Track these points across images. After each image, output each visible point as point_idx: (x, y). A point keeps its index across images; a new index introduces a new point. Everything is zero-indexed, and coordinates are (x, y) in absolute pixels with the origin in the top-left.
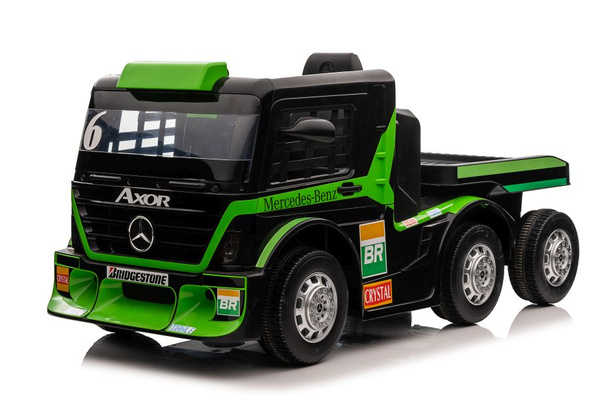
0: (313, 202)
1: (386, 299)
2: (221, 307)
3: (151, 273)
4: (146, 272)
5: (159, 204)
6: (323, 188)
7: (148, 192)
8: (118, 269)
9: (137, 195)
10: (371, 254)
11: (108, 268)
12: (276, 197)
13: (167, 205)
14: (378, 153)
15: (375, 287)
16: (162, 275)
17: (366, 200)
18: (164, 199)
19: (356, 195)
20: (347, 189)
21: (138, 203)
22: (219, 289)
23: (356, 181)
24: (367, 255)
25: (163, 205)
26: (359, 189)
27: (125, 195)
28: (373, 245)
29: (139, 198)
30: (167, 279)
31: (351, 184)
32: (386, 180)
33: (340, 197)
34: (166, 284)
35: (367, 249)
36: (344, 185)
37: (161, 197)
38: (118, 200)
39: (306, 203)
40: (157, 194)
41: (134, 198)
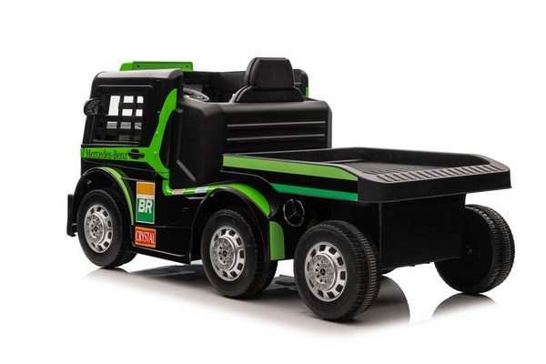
0: (112, 158)
1: (150, 243)
6: (119, 150)
10: (143, 206)
12: (93, 149)
14: (157, 132)
15: (144, 231)
17: (146, 165)
19: (140, 160)
20: (135, 154)
23: (141, 150)
24: (140, 206)
26: (143, 156)
28: (145, 200)
31: (137, 151)
32: (157, 152)
33: (129, 159)
35: (141, 201)
36: (133, 151)
39: (108, 157)
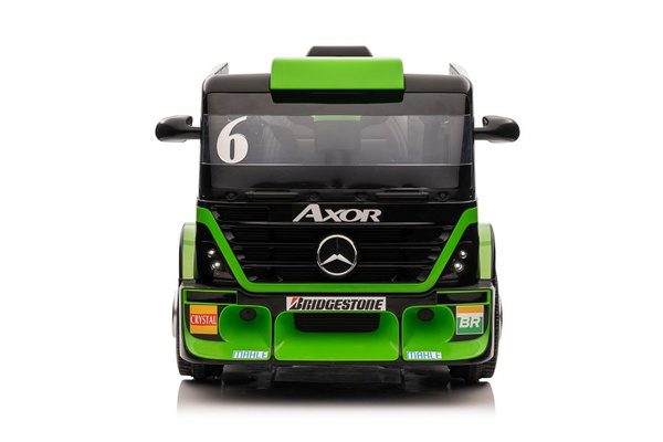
2: (461, 326)
3: (359, 298)
4: (351, 298)
5: (364, 219)
7: (346, 207)
8: (305, 298)
9: (329, 211)
11: (289, 299)
13: (376, 220)
16: (376, 299)
18: (372, 213)
21: (331, 220)
22: (458, 307)
25: (370, 220)
27: (310, 212)
29: (331, 214)
30: (384, 303)
34: (383, 308)
37: (367, 212)
38: (297, 219)
40: (362, 208)
41: (324, 215)
